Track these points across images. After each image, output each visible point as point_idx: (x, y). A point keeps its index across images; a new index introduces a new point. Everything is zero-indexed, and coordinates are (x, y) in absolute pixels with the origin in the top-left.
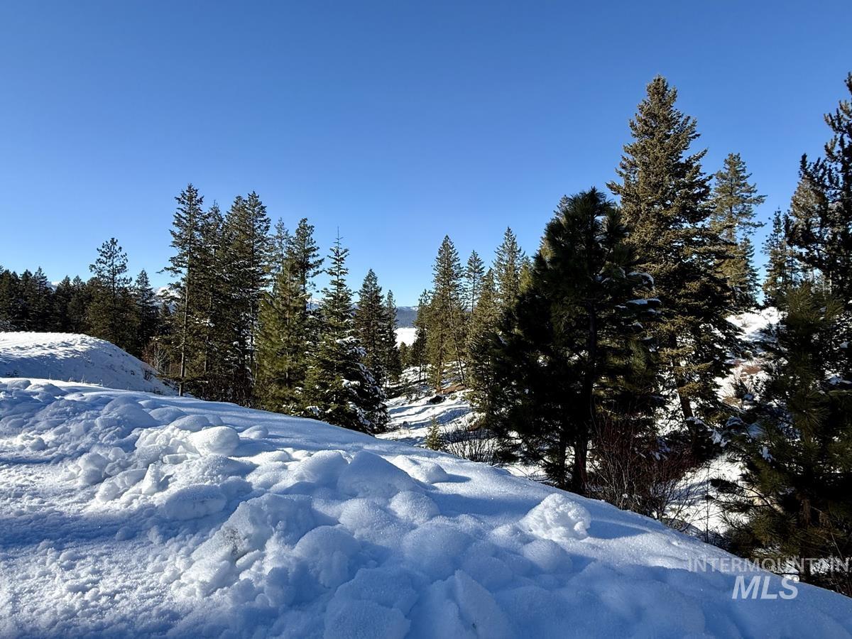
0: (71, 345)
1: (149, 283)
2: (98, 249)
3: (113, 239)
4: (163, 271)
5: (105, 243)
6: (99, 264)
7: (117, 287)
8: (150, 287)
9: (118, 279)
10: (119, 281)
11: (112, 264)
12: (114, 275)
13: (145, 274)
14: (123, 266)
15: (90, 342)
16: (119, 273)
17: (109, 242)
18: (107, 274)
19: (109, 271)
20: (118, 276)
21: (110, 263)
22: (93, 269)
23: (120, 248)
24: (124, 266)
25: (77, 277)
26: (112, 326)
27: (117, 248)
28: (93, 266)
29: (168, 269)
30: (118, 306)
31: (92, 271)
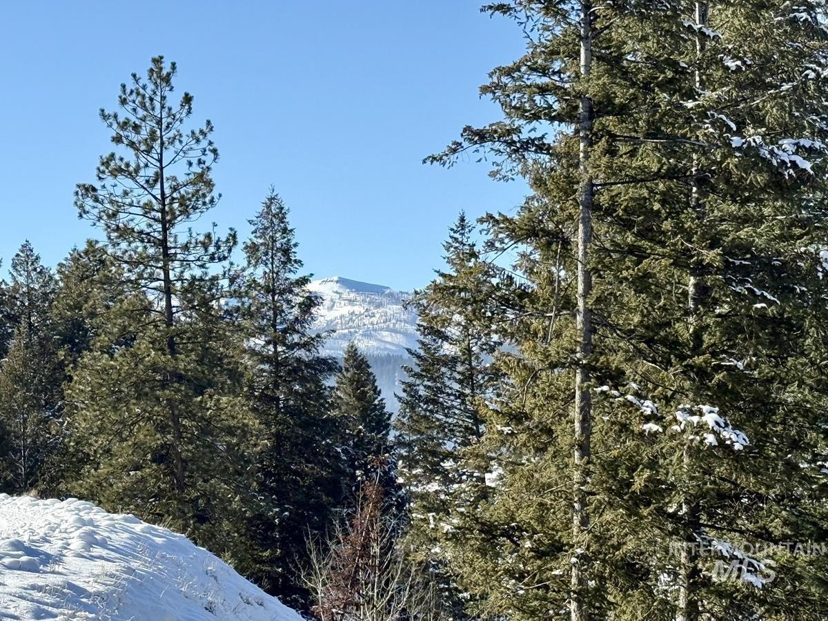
0: (48, 559)
1: (298, 253)
2: (104, 116)
3: (158, 61)
4: (456, 148)
5: (131, 85)
6: (109, 181)
7: (180, 279)
8: (301, 273)
9: (182, 240)
10: (186, 247)
11: (159, 177)
12: (166, 224)
13: (281, 215)
14: (200, 177)
15: (119, 539)
16: (185, 212)
17: (145, 80)
18: (141, 223)
19: (147, 208)
20: (181, 231)
21: (151, 172)
22: (89, 202)
23: (188, 99)
24: (202, 179)
25: (26, 248)
26: (162, 456)
27: (174, 100)
28: (89, 190)
29: (481, 136)
30: (185, 362)
31: (83, 212)
